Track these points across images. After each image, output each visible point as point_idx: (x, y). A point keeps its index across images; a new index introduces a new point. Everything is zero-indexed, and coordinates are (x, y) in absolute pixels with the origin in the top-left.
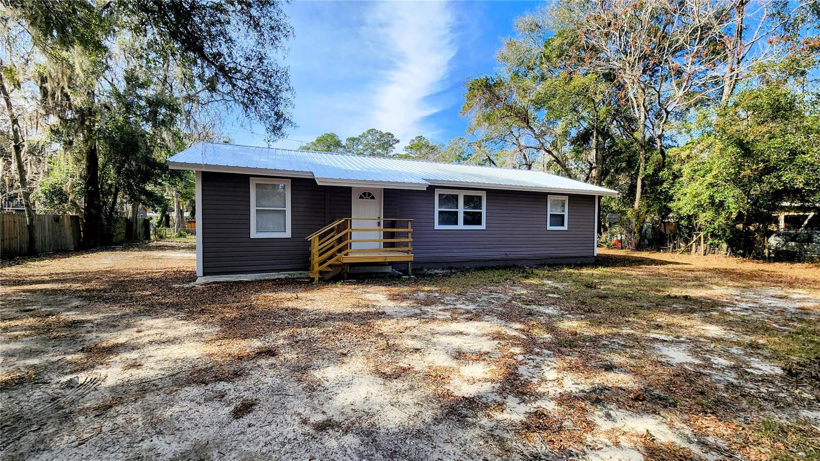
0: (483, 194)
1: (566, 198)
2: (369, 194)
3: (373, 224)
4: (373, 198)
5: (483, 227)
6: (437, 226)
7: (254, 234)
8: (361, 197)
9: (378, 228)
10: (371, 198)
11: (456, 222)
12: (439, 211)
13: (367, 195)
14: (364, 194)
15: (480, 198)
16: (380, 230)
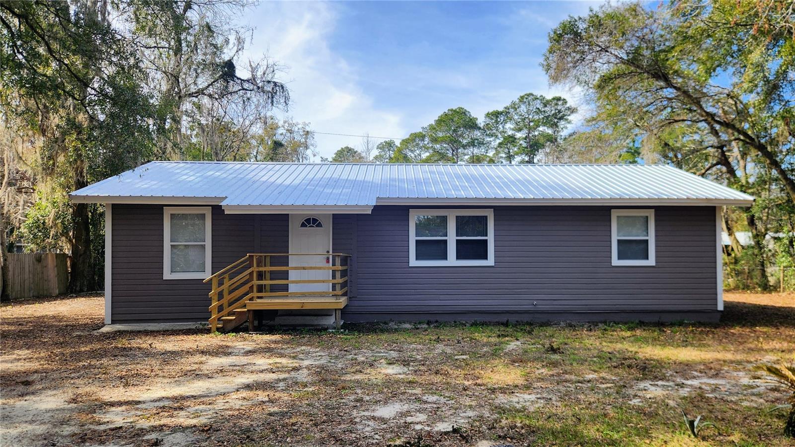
0: (490, 215)
1: (651, 214)
2: (315, 220)
3: (320, 261)
4: (319, 225)
5: (490, 261)
6: (413, 262)
7: (167, 275)
8: (303, 225)
9: (327, 265)
10: (317, 226)
11: (444, 257)
12: (417, 241)
13: (311, 222)
14: (308, 220)
15: (484, 219)
16: (329, 268)
